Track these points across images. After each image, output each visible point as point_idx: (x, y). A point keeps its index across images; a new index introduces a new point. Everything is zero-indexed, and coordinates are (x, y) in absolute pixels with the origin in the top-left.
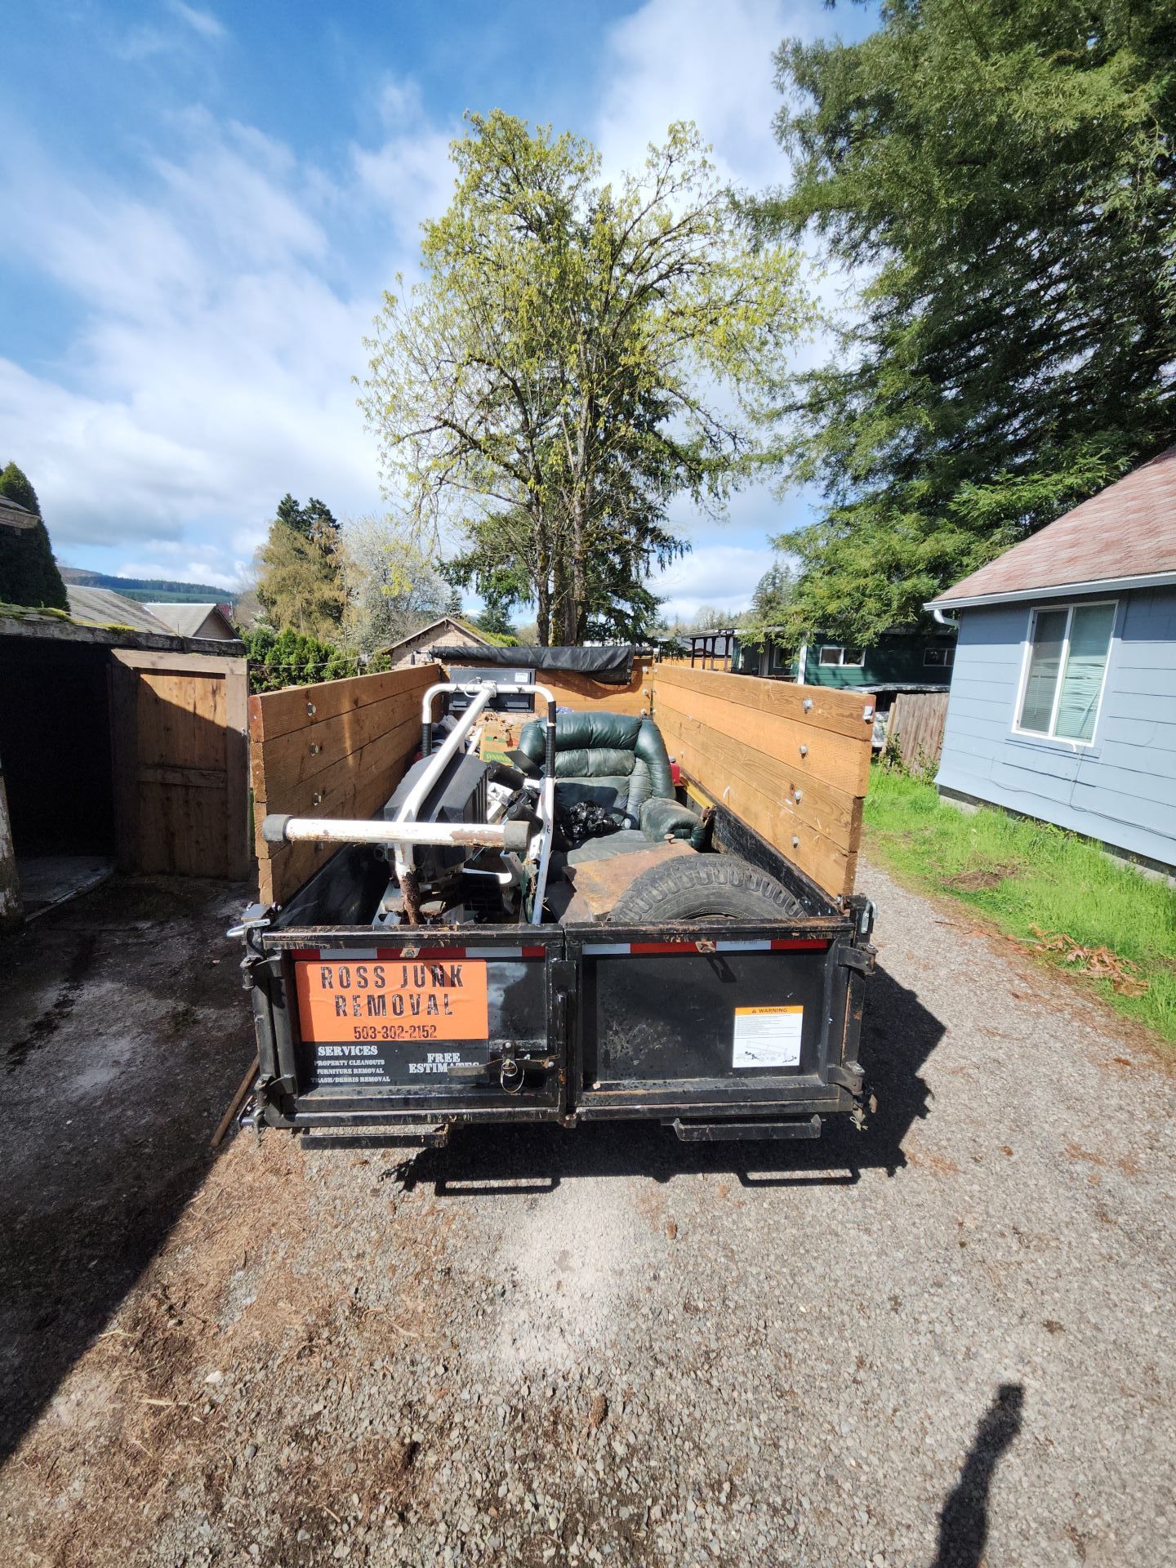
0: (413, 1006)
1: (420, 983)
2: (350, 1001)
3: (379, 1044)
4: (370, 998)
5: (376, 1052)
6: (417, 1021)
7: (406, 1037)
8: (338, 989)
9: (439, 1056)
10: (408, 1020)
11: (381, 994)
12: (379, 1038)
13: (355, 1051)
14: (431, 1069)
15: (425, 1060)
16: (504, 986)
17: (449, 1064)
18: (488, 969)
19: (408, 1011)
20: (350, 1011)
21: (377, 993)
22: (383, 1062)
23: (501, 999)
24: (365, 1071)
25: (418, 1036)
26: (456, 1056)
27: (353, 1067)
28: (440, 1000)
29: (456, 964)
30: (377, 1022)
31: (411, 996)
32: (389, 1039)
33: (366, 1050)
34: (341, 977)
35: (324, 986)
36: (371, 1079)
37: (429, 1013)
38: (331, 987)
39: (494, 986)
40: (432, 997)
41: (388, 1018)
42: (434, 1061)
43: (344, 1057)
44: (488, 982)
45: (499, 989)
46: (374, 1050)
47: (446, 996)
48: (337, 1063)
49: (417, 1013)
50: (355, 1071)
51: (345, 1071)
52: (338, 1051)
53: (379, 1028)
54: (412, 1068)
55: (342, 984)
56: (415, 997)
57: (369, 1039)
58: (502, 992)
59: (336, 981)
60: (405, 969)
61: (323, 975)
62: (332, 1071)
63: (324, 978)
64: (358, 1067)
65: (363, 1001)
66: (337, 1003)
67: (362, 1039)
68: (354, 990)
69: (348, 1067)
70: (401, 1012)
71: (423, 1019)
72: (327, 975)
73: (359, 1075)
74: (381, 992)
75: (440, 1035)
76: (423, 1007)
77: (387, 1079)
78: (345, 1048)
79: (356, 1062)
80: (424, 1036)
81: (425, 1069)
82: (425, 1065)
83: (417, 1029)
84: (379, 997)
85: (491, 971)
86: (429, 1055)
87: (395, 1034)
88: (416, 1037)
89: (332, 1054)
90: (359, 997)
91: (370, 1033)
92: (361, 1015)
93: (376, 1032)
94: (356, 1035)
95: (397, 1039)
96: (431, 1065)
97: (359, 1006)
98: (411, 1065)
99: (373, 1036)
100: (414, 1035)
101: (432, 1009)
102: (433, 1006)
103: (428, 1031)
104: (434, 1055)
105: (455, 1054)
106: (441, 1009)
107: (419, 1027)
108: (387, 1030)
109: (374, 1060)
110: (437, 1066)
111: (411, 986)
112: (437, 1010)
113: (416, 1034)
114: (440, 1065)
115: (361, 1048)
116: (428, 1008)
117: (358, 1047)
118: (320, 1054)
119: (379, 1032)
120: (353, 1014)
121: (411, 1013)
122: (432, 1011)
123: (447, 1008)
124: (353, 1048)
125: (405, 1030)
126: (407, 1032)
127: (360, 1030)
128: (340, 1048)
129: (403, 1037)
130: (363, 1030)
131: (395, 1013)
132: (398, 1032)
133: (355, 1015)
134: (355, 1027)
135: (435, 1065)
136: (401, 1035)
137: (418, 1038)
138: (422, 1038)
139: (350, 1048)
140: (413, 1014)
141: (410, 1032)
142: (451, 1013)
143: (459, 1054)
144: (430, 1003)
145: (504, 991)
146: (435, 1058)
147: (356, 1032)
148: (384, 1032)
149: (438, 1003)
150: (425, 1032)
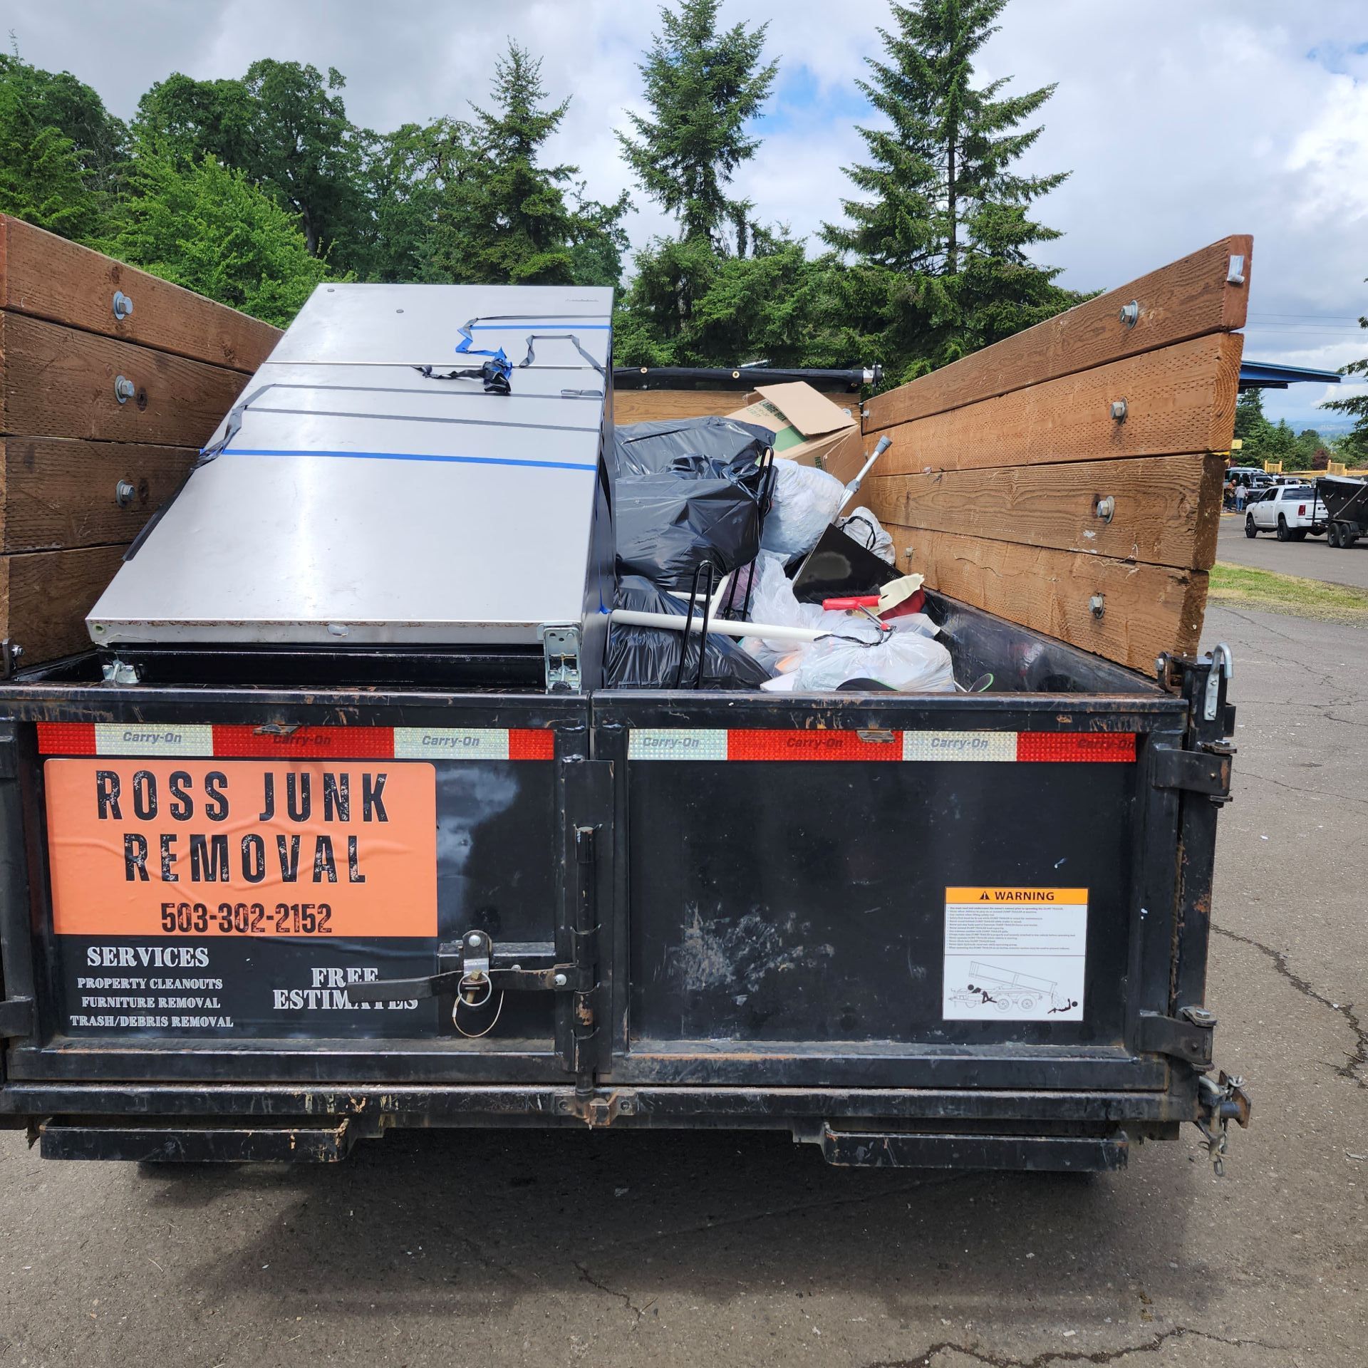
0: (283, 859)
1: (299, 811)
4: (197, 841)
5: (206, 962)
6: (291, 894)
7: (269, 930)
8: (131, 823)
9: (335, 975)
10: (273, 891)
11: (218, 832)
12: (213, 930)
13: (163, 957)
14: (319, 1002)
15: (308, 985)
16: (470, 822)
17: (355, 992)
18: (439, 786)
19: (273, 871)
20: (153, 867)
21: (210, 829)
22: (219, 984)
23: (465, 850)
24: (182, 1003)
25: (292, 928)
26: (370, 974)
27: (157, 994)
28: (340, 850)
29: (374, 769)
30: (210, 894)
31: (281, 840)
32: (234, 933)
33: (186, 957)
34: (137, 794)
35: (102, 815)
36: (195, 1022)
37: (317, 878)
38: (117, 815)
39: (451, 822)
40: (324, 842)
41: (235, 889)
42: (324, 985)
43: (138, 971)
44: (440, 814)
45: (462, 827)
46: (202, 958)
47: (352, 840)
48: (125, 983)
49: (292, 878)
50: (162, 1003)
51: (141, 1002)
52: (127, 957)
53: (213, 909)
54: (279, 999)
55: (139, 812)
56: (289, 842)
57: (193, 932)
58: (467, 836)
59: (126, 802)
60: (269, 778)
61: (101, 788)
62: (113, 1002)
63: (102, 794)
64: (167, 994)
65: (181, 848)
66: (129, 850)
67: (177, 932)
68: (164, 822)
69: (147, 993)
70: (261, 875)
71: (304, 891)
72: (108, 789)
73: (170, 1013)
74: (219, 828)
75: (342, 926)
76: (305, 863)
77: (226, 1023)
78: (141, 950)
79: (164, 983)
80: (305, 926)
81: (306, 1001)
82: (306, 992)
83: (291, 913)
84: (216, 839)
85: (446, 788)
86: (315, 971)
87: (246, 923)
88: (288, 930)
89: (115, 964)
90: (173, 838)
91: (194, 919)
92: (176, 879)
93: (207, 917)
94: (165, 921)
95: (249, 933)
96: (318, 992)
97: (173, 857)
98: (277, 993)
99: (201, 926)
100: (284, 925)
101: (323, 869)
102: (324, 862)
103: (312, 917)
104: (324, 970)
105: (367, 971)
106: (342, 868)
107: (295, 908)
108: (229, 913)
109: (201, 980)
110: (331, 995)
111: (281, 817)
112: (334, 872)
113: (290, 923)
114: (336, 993)
115: (176, 950)
116: (316, 866)
117: (169, 950)
118: (90, 963)
119: (213, 917)
120: (160, 874)
121: (280, 876)
122: (324, 874)
123: (355, 867)
124: (158, 950)
125: (266, 913)
126: (270, 918)
127: (174, 911)
128: (131, 951)
129: (263, 930)
130: (180, 913)
131: (247, 875)
132: (252, 918)
133: (165, 879)
134: (165, 906)
135: (326, 993)
136: (260, 925)
137: (292, 933)
138: (302, 933)
139: (153, 951)
140: (285, 879)
141: (277, 917)
142: (361, 879)
143: (376, 970)
144: (318, 855)
145: (471, 833)
146: (326, 977)
147: (164, 917)
148: (224, 918)
149: (335, 855)
150: (309, 919)
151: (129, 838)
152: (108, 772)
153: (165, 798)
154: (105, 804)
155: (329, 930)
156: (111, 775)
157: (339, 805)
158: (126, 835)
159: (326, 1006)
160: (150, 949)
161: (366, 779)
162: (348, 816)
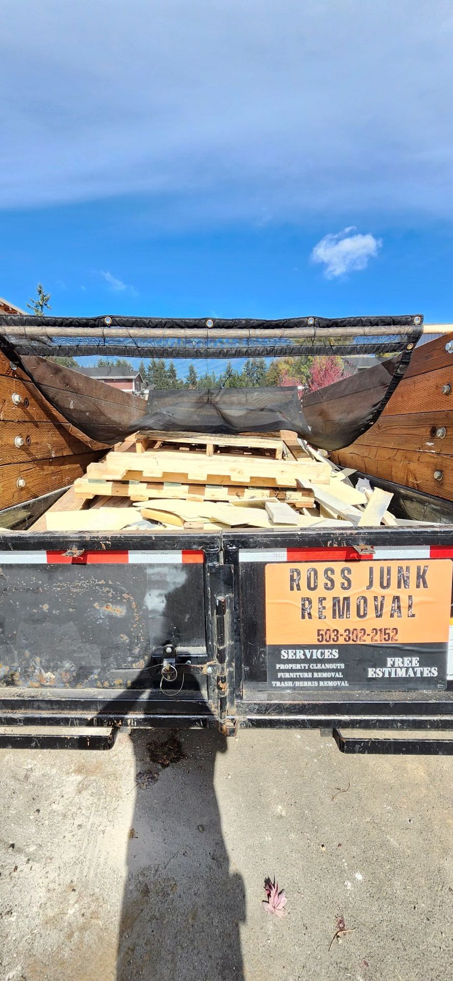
0: (376, 608)
1: (385, 584)
2: (315, 603)
3: (340, 648)
4: (336, 601)
5: (337, 656)
6: (381, 623)
7: (368, 641)
8: (305, 592)
9: (398, 661)
10: (371, 622)
11: (346, 596)
12: (341, 641)
13: (317, 654)
14: (390, 674)
15: (384, 665)
17: (407, 669)
19: (371, 613)
20: (315, 613)
21: (343, 595)
22: (343, 666)
24: (325, 675)
25: (379, 640)
26: (415, 660)
27: (313, 671)
28: (404, 603)
30: (341, 624)
31: (376, 598)
32: (351, 642)
33: (327, 654)
34: (309, 578)
35: (292, 589)
36: (331, 684)
37: (392, 616)
38: (299, 589)
40: (397, 599)
41: (352, 621)
42: (393, 666)
43: (305, 661)
46: (335, 654)
47: (410, 597)
48: (298, 666)
49: (380, 616)
50: (316, 675)
51: (306, 675)
52: (300, 654)
53: (341, 631)
54: (371, 673)
55: (309, 586)
56: (380, 599)
57: (332, 642)
59: (303, 583)
60: (371, 570)
61: (292, 577)
62: (293, 675)
63: (292, 579)
64: (318, 671)
65: (329, 604)
66: (303, 606)
67: (324, 642)
68: (321, 591)
69: (309, 670)
70: (365, 615)
71: (386, 622)
72: (295, 577)
73: (318, 680)
74: (346, 594)
75: (402, 638)
76: (387, 609)
77: (345, 684)
78: (307, 651)
79: (317, 666)
80: (385, 639)
81: (384, 673)
82: (384, 669)
83: (379, 632)
84: (345, 599)
86: (389, 659)
87: (357, 638)
88: (376, 641)
89: (294, 658)
90: (324, 599)
91: (333, 636)
92: (325, 618)
93: (339, 635)
94: (318, 638)
95: (358, 642)
96: (390, 669)
97: (324, 608)
98: (370, 670)
99: (336, 639)
100: (376, 638)
101: (395, 611)
102: (396, 608)
103: (389, 634)
104: (393, 659)
105: (414, 659)
106: (404, 610)
107: (381, 630)
108: (349, 633)
109: (334, 664)
110: (396, 670)
111: (376, 589)
112: (400, 613)
113: (377, 637)
114: (398, 670)
115: (323, 651)
116: (392, 610)
117: (320, 651)
118: (282, 657)
119: (341, 635)
120: (318, 616)
121: (375, 615)
122: (396, 614)
123: (411, 610)
124: (315, 651)
125: (367, 633)
126: (368, 635)
127: (323, 633)
128: (302, 652)
129: (365, 641)
130: (326, 633)
131: (359, 615)
132: (360, 635)
133: (320, 618)
134: (319, 630)
135: (393, 670)
136: (363, 639)
137: (379, 642)
138: (384, 642)
139: (312, 652)
140: (377, 617)
141: (372, 634)
142: (413, 616)
143: (418, 658)
144: (393, 605)
146: (394, 662)
147: (319, 635)
148: (347, 636)
149: (402, 605)
150: (387, 635)
151: (303, 599)
152: (295, 569)
153: (322, 580)
154: (293, 584)
155: (397, 640)
156: (296, 570)
157: (405, 581)
158: (302, 598)
159: (393, 675)
160: (311, 651)
161: (419, 568)
162: (409, 586)
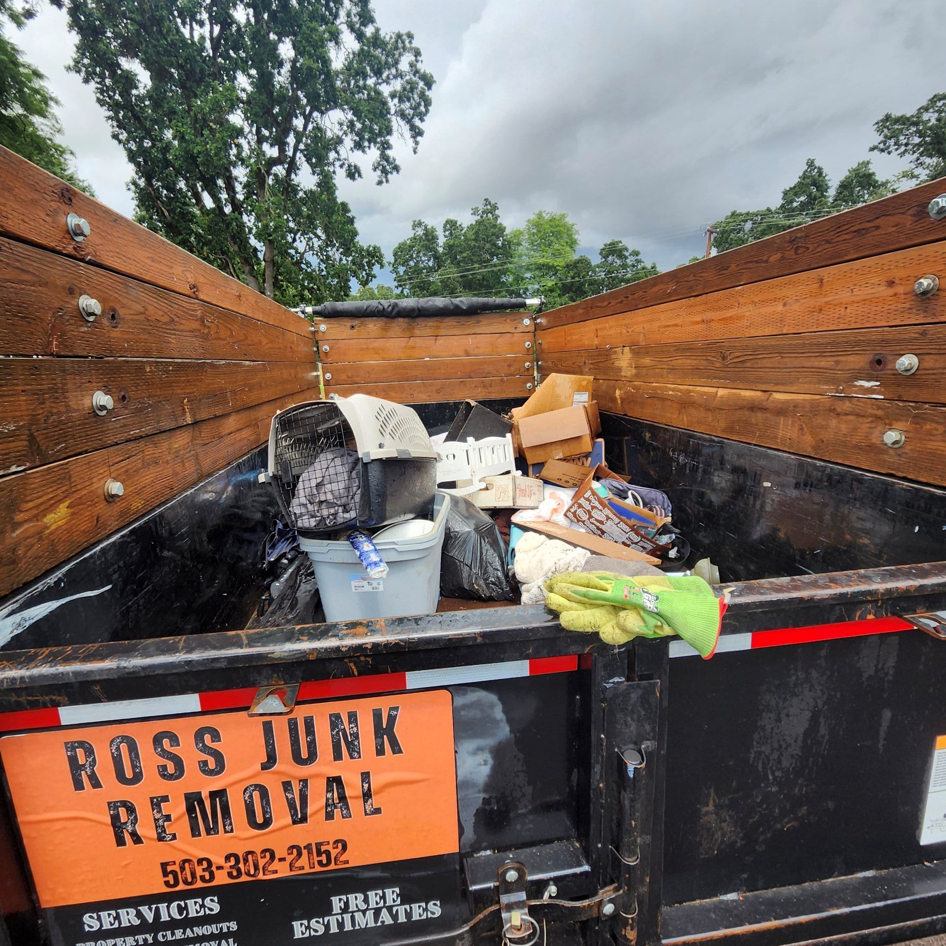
0: (291, 804)
1: (304, 754)
2: (144, 811)
3: (220, 892)
4: (193, 801)
5: (217, 908)
6: (302, 835)
7: (282, 871)
8: (114, 789)
9: (356, 900)
10: (282, 835)
11: (215, 787)
12: (222, 878)
13: (169, 912)
14: (341, 925)
15: (328, 911)
16: (491, 742)
17: (377, 912)
18: (455, 711)
19: (281, 817)
20: (146, 829)
21: (207, 786)
22: (234, 926)
23: (486, 770)
25: (306, 865)
26: (392, 894)
27: (167, 944)
28: (353, 787)
29: (384, 703)
30: (213, 847)
31: (287, 786)
32: (244, 878)
33: (193, 908)
34: (117, 761)
35: (79, 785)
37: (329, 816)
38: (96, 784)
39: (468, 745)
40: (335, 782)
42: (345, 910)
43: (144, 928)
44: (457, 738)
45: (480, 749)
46: (213, 905)
47: (365, 776)
48: (129, 941)
49: (304, 819)
52: (128, 917)
53: (218, 860)
54: (300, 929)
55: (121, 776)
56: (296, 787)
57: (199, 884)
58: (487, 756)
59: (104, 768)
60: (267, 727)
61: (73, 760)
63: (75, 766)
64: (178, 942)
65: (177, 808)
66: (115, 818)
67: (181, 887)
68: (152, 784)
69: (155, 944)
70: (267, 822)
71: (317, 830)
72: (81, 760)
74: (216, 783)
75: (355, 857)
76: (316, 804)
78: (144, 909)
79: (173, 934)
80: (320, 863)
81: (327, 927)
82: (326, 919)
83: (305, 852)
84: (213, 795)
85: (463, 713)
86: (335, 900)
87: (256, 867)
88: (302, 868)
89: (116, 925)
90: (165, 799)
91: (199, 871)
92: (174, 837)
93: (214, 868)
94: (166, 879)
95: (261, 876)
96: (339, 917)
97: (168, 818)
98: (296, 924)
99: (207, 877)
100: (298, 864)
101: (336, 807)
102: (336, 801)
103: (328, 853)
104: (344, 897)
105: (388, 891)
106: (356, 805)
107: (308, 847)
108: (237, 861)
109: (214, 926)
110: (353, 918)
111: (285, 765)
112: (348, 808)
113: (304, 861)
114: (358, 916)
115: (182, 903)
116: (327, 805)
117: (175, 904)
118: (87, 929)
119: (219, 868)
120: (156, 836)
121: (289, 820)
122: (337, 812)
123: (370, 801)
124: (163, 907)
125: (277, 856)
126: (282, 860)
127: (176, 868)
128: (132, 911)
129: (276, 872)
130: (182, 869)
131: (253, 824)
132: (262, 863)
133: (161, 839)
134: (164, 866)
135: (347, 917)
136: (271, 868)
137: (307, 870)
138: (318, 868)
139: (157, 909)
140: (294, 822)
141: (289, 858)
142: (378, 811)
143: (397, 890)
144: (329, 795)
145: (491, 752)
146: (347, 904)
147: (165, 874)
148: (231, 867)
149: (348, 793)
150: (324, 855)
151: (113, 805)
152: (78, 742)
153: (149, 759)
154: (80, 775)
155: (347, 862)
156: (82, 744)
157: (349, 744)
158: (109, 803)
159: (348, 927)
160: (154, 906)
161: (377, 715)
162: (359, 753)
